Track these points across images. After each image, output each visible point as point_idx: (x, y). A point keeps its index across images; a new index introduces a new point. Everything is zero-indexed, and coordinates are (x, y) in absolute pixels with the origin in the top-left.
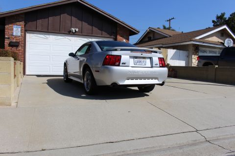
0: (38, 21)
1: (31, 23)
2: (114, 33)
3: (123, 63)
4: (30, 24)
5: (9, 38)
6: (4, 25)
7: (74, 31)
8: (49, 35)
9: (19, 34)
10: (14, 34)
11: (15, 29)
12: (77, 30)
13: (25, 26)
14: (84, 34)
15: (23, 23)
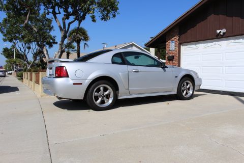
0: (188, 31)
1: (183, 35)
5: (168, 54)
6: (165, 42)
8: (199, 44)
9: (174, 49)
10: (171, 49)
13: (179, 40)
15: (176, 38)
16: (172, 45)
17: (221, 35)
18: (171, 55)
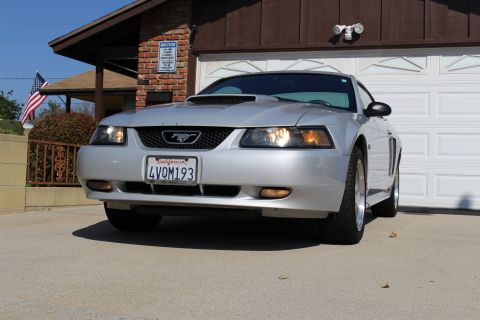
0: (229, 15)
1: (208, 24)
4: (206, 29)
5: (146, 82)
6: (136, 43)
7: (349, 35)
8: (266, 59)
9: (173, 67)
10: (161, 67)
11: (162, 52)
12: (359, 28)
13: (192, 39)
14: (389, 42)
16: (164, 55)
17: (345, 41)
18: (159, 88)
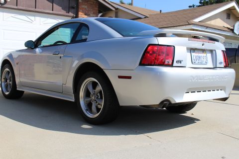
2: (73, 8)
3: (177, 62)
7: (3, 1)
